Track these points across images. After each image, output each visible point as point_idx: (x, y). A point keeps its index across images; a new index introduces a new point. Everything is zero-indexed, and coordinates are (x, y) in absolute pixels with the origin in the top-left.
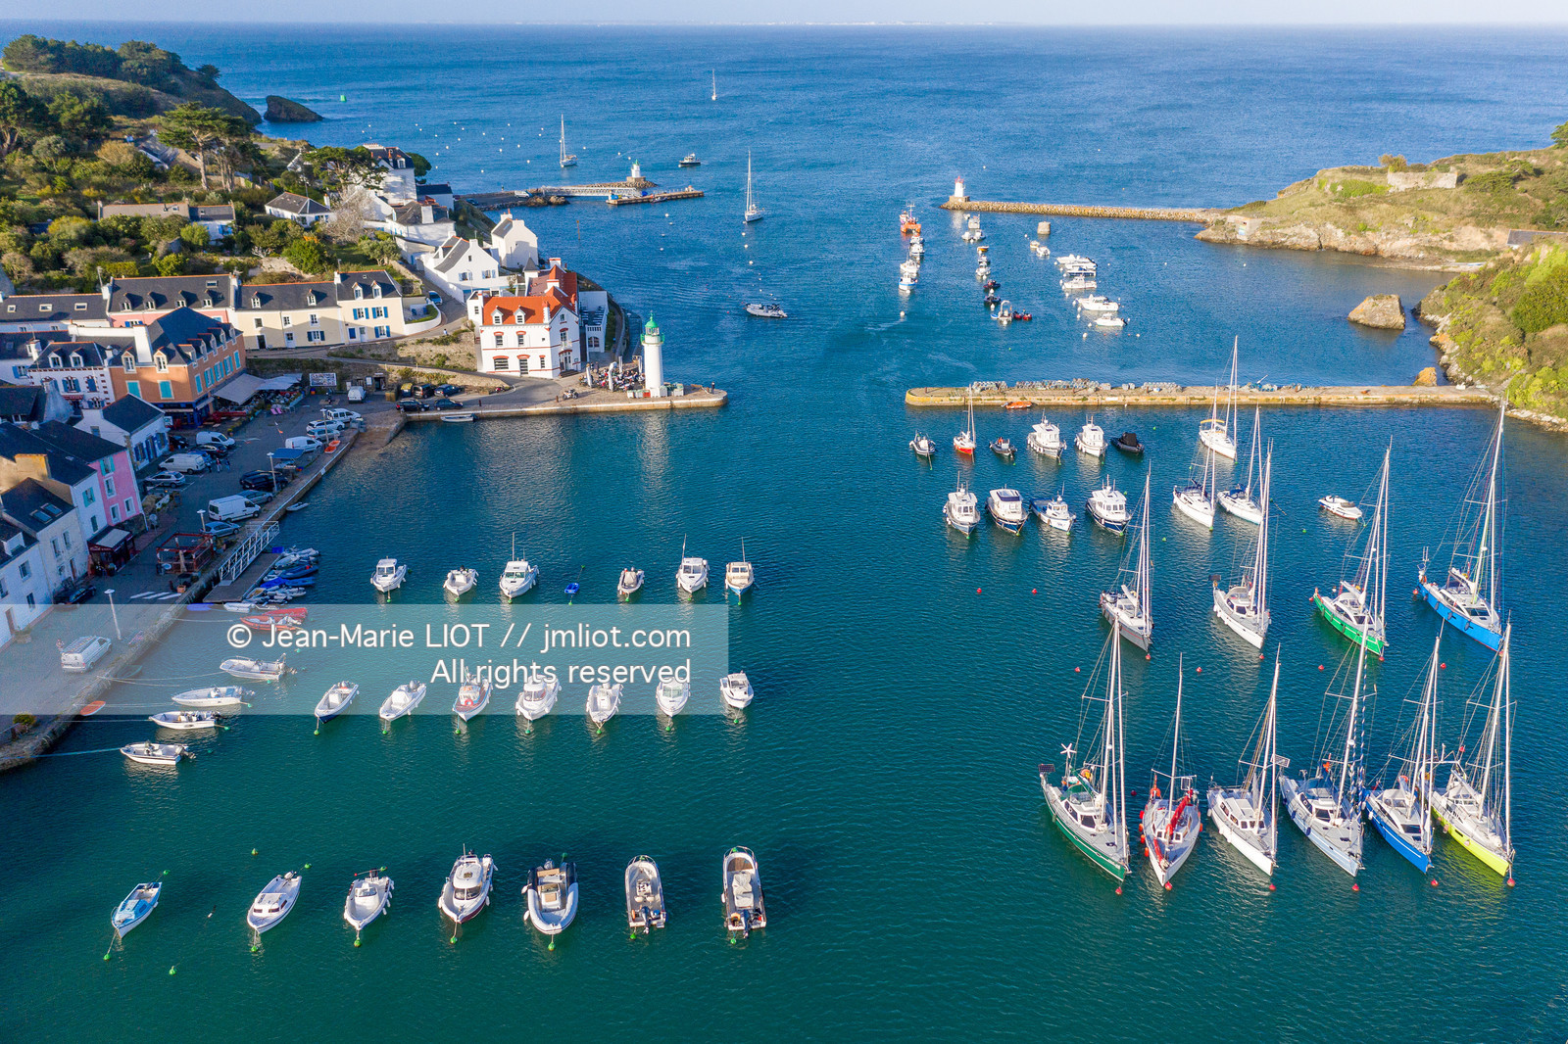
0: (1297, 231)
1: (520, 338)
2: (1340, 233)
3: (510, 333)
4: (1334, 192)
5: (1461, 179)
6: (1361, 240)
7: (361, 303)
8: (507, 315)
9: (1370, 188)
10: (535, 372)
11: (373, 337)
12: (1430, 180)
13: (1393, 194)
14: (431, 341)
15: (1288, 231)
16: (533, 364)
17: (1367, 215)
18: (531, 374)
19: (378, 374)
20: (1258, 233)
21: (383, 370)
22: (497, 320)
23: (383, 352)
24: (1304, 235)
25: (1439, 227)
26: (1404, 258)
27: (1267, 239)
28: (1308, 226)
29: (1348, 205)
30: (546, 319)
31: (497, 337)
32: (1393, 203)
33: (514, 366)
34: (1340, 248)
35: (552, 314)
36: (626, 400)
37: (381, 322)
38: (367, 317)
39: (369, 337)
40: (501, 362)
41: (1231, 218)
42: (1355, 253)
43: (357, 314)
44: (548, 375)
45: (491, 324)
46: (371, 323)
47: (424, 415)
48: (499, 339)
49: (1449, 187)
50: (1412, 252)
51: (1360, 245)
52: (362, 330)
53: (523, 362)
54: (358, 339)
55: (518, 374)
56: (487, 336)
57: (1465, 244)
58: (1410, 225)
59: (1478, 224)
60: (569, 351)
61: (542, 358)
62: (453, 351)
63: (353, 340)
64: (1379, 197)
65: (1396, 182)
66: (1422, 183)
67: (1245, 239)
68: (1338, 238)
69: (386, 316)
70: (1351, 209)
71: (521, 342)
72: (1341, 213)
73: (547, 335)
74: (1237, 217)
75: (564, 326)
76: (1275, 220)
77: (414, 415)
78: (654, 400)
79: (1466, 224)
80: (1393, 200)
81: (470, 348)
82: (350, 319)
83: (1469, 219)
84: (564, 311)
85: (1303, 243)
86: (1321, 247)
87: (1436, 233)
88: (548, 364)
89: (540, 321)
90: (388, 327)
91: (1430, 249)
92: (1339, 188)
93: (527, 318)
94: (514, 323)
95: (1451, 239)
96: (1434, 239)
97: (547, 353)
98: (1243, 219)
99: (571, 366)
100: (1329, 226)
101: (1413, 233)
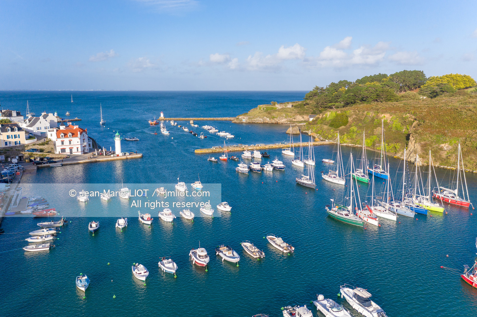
0: (257, 119)
1: (70, 142)
2: (268, 119)
3: (66, 141)
4: (264, 110)
5: (292, 106)
6: (273, 120)
7: (10, 133)
8: (65, 135)
9: (273, 108)
10: (75, 152)
11: (14, 145)
12: (286, 106)
13: (278, 109)
14: (38, 144)
15: (255, 119)
16: (74, 150)
17: (274, 114)
18: (73, 154)
19: (20, 155)
20: (248, 120)
21: (22, 154)
22: (62, 136)
23: (20, 149)
24: (260, 120)
25: (291, 116)
26: (285, 124)
27: (251, 121)
28: (260, 118)
29: (269, 112)
30: (79, 136)
31: (62, 142)
32: (279, 111)
33: (68, 151)
34: (269, 123)
35: (81, 134)
36: (111, 157)
37: (17, 140)
38: (12, 138)
39: (13, 145)
40: (63, 150)
41: (240, 117)
42: (273, 123)
43: (8, 137)
44: (80, 154)
45: (60, 138)
46: (13, 140)
47: (43, 165)
48: (62, 143)
49: (290, 107)
50: (286, 122)
51: (273, 121)
52: (10, 143)
53: (71, 150)
54: (8, 145)
55: (69, 154)
56: (58, 143)
57: (298, 120)
58: (285, 116)
59: (300, 115)
60: (85, 146)
61: (77, 148)
62: (46, 147)
63: (6, 146)
64: (275, 110)
65: (278, 106)
66: (284, 107)
67: (245, 122)
68: (268, 120)
69: (19, 138)
70: (269, 113)
71: (70, 143)
72: (267, 114)
73: (79, 141)
74: (242, 117)
75: (84, 138)
76: (251, 117)
77: (40, 166)
78: (121, 156)
79: (297, 115)
80: (279, 110)
81: (53, 147)
82: (6, 139)
83: (298, 114)
84: (84, 133)
85: (259, 122)
86: (264, 123)
87: (291, 117)
88: (80, 150)
89: (77, 136)
90: (20, 141)
91: (290, 121)
92: (265, 109)
93: (72, 135)
94: (68, 137)
95: (295, 119)
96: (291, 119)
97: (79, 147)
98: (243, 117)
99: (86, 151)
100: (265, 118)
101: (286, 118)
